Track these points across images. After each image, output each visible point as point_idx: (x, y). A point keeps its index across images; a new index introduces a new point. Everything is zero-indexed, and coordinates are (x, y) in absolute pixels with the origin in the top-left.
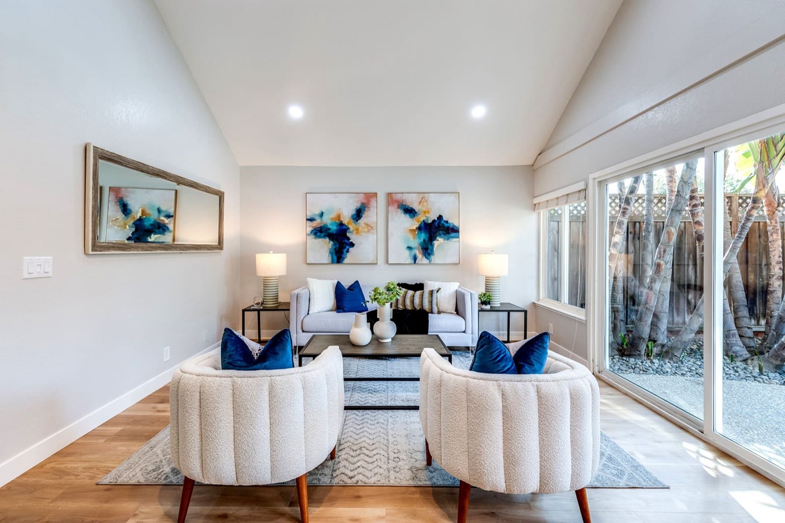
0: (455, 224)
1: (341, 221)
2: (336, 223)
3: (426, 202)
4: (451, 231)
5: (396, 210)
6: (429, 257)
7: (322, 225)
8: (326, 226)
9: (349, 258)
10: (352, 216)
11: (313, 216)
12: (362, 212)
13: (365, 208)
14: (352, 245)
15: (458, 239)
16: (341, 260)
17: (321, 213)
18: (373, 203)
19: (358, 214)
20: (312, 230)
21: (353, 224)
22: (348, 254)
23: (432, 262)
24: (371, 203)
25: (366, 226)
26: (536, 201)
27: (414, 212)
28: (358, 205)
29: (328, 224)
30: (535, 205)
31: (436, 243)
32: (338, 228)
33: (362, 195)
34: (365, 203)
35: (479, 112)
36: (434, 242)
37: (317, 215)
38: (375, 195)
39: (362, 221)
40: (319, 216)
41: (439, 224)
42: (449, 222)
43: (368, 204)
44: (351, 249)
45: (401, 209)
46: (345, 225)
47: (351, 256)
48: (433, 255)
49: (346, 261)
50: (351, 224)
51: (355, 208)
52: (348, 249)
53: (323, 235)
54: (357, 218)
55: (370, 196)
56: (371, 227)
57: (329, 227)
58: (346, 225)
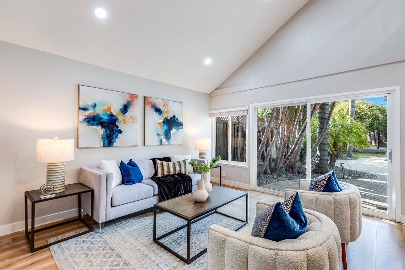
0: (181, 121)
1: (112, 113)
2: (107, 113)
3: (167, 106)
4: (179, 125)
5: (150, 109)
6: (168, 140)
7: (95, 115)
8: (98, 116)
9: (118, 142)
10: (121, 110)
11: (86, 106)
12: (128, 107)
13: (130, 105)
14: (120, 132)
15: (182, 130)
16: (111, 143)
17: (94, 104)
18: (135, 102)
19: (125, 109)
20: (85, 119)
21: (121, 116)
22: (117, 139)
23: (170, 143)
24: (134, 101)
25: (131, 119)
26: (212, 112)
27: (160, 111)
28: (125, 102)
29: (100, 114)
30: (211, 114)
31: (172, 132)
32: (109, 118)
33: (128, 95)
34: (130, 101)
35: (208, 61)
36: (171, 131)
37: (91, 105)
38: (137, 96)
39: (128, 114)
40: (92, 107)
41: (173, 120)
42: (178, 119)
43: (132, 102)
44: (119, 135)
45: (153, 108)
46: (114, 116)
47: (119, 141)
48: (171, 139)
49: (115, 145)
50: (120, 116)
51: (123, 104)
52: (117, 135)
53: (95, 123)
54: (124, 112)
55: (134, 97)
56: (134, 119)
57: (101, 116)
58: (116, 116)
